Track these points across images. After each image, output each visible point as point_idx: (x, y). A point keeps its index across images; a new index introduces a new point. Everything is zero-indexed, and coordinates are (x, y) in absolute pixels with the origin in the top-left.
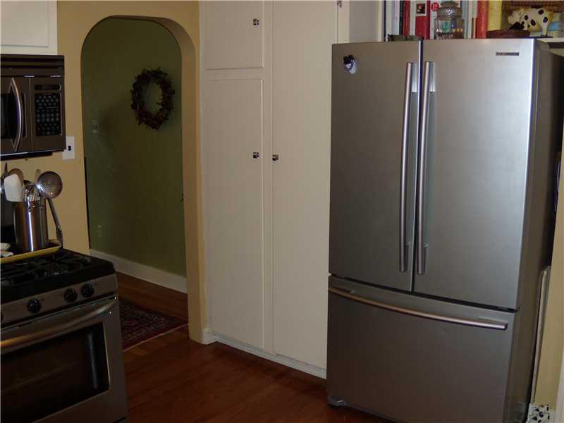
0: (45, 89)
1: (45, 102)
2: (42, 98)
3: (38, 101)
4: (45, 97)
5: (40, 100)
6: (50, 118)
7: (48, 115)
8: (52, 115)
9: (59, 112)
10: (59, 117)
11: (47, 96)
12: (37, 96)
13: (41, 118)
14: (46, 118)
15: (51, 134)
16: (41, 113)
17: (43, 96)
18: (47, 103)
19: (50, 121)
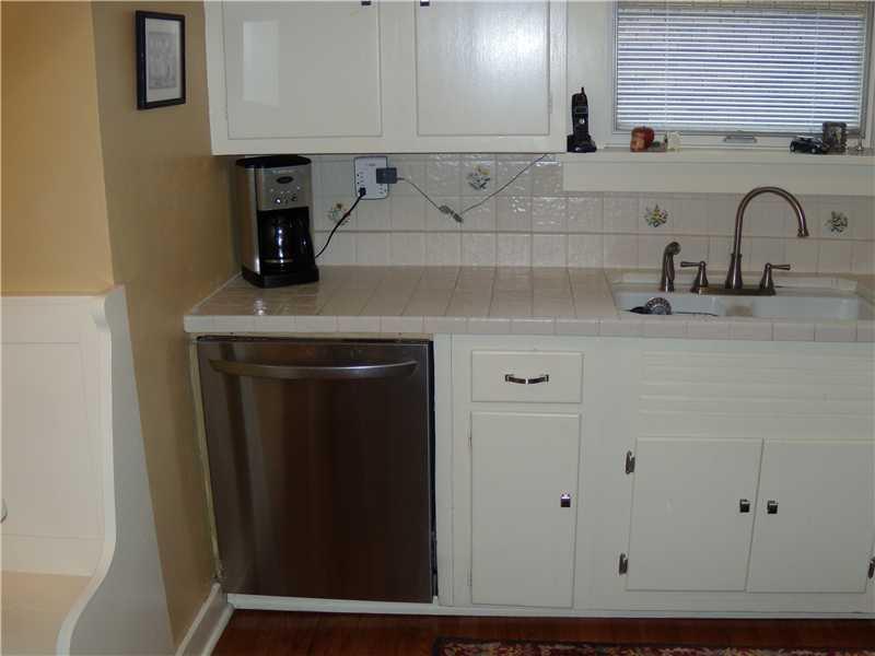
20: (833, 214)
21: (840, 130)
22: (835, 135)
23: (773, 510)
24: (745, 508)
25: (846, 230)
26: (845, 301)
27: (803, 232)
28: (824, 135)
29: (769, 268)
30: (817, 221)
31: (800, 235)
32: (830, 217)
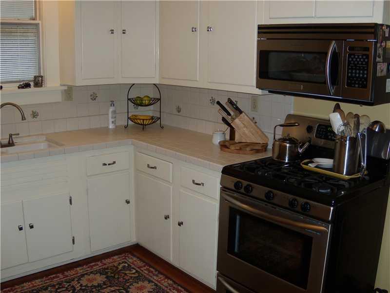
0: (358, 51)
1: (356, 60)
2: (354, 57)
3: (350, 59)
4: (356, 57)
5: (352, 59)
6: (359, 73)
7: (358, 71)
8: (361, 72)
9: (367, 70)
10: (367, 74)
11: (358, 56)
12: (350, 55)
13: (352, 73)
14: (356, 73)
15: (359, 87)
16: (352, 69)
17: (355, 56)
18: (358, 62)
19: (359, 76)
20: (33, 111)
21: (40, 78)
22: (38, 81)
23: (32, 227)
24: (21, 229)
25: (38, 117)
26: (42, 144)
27: (23, 118)
28: (34, 81)
29: (11, 136)
30: (28, 114)
31: (23, 120)
32: (31, 113)
